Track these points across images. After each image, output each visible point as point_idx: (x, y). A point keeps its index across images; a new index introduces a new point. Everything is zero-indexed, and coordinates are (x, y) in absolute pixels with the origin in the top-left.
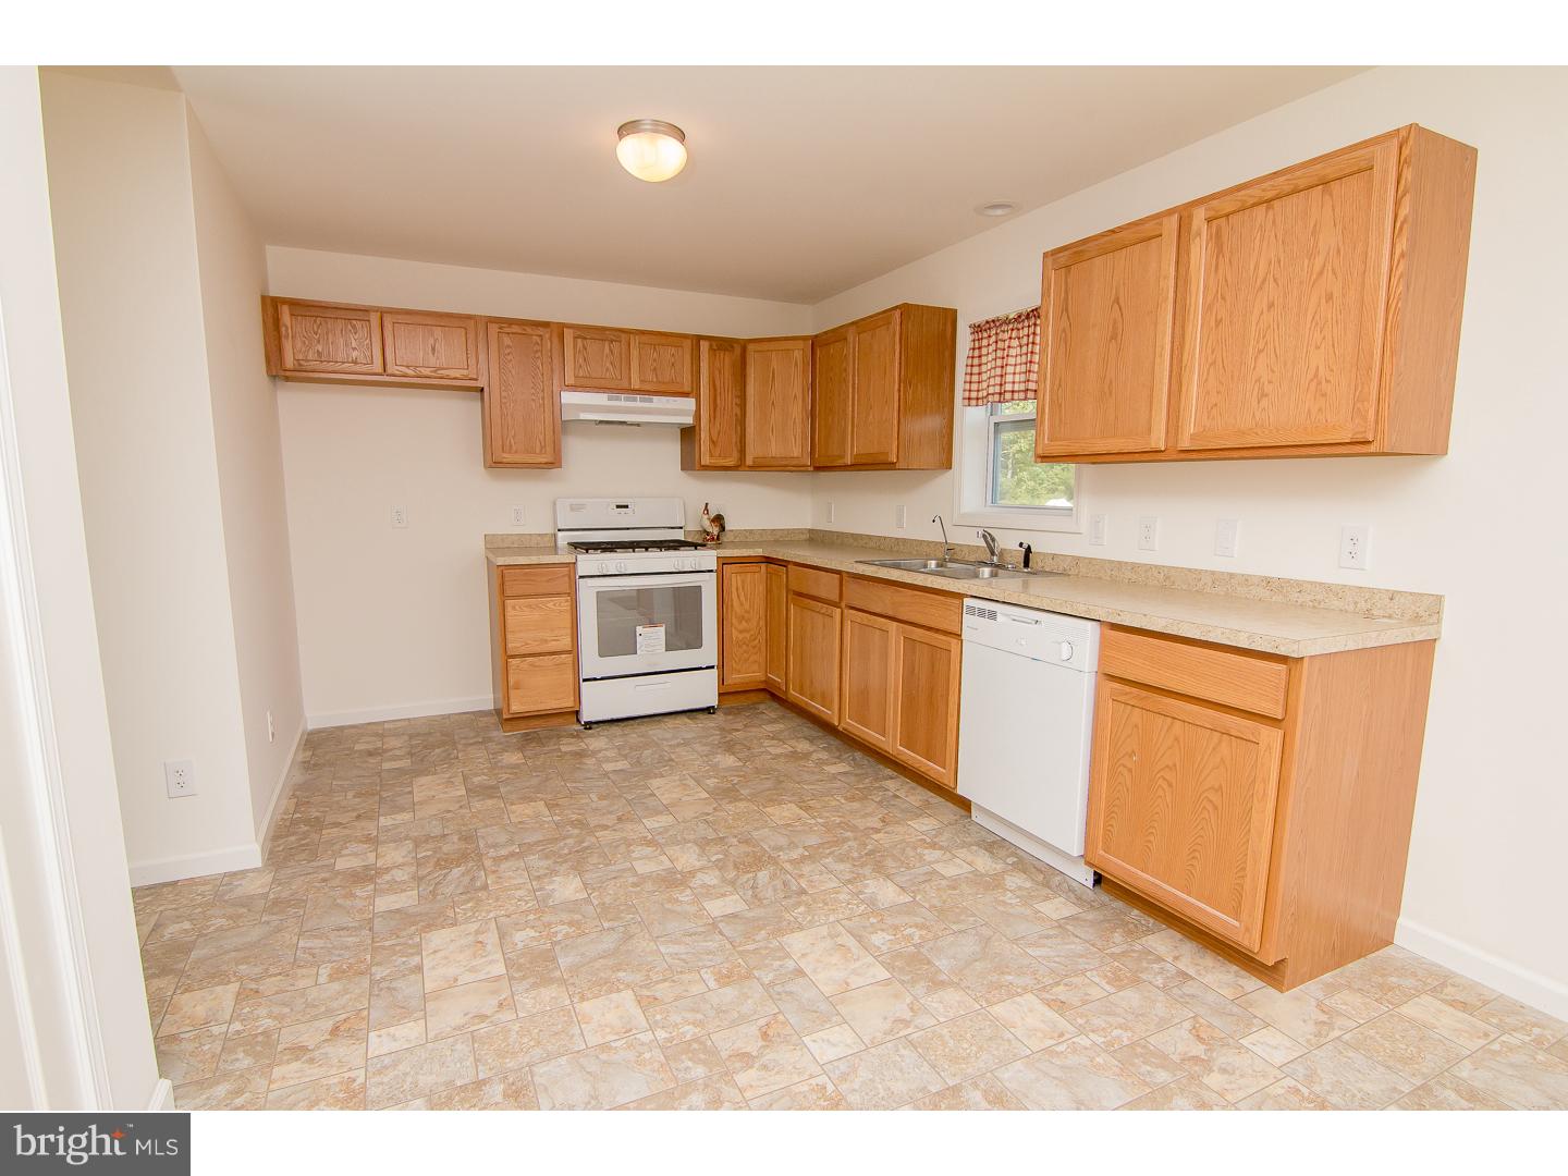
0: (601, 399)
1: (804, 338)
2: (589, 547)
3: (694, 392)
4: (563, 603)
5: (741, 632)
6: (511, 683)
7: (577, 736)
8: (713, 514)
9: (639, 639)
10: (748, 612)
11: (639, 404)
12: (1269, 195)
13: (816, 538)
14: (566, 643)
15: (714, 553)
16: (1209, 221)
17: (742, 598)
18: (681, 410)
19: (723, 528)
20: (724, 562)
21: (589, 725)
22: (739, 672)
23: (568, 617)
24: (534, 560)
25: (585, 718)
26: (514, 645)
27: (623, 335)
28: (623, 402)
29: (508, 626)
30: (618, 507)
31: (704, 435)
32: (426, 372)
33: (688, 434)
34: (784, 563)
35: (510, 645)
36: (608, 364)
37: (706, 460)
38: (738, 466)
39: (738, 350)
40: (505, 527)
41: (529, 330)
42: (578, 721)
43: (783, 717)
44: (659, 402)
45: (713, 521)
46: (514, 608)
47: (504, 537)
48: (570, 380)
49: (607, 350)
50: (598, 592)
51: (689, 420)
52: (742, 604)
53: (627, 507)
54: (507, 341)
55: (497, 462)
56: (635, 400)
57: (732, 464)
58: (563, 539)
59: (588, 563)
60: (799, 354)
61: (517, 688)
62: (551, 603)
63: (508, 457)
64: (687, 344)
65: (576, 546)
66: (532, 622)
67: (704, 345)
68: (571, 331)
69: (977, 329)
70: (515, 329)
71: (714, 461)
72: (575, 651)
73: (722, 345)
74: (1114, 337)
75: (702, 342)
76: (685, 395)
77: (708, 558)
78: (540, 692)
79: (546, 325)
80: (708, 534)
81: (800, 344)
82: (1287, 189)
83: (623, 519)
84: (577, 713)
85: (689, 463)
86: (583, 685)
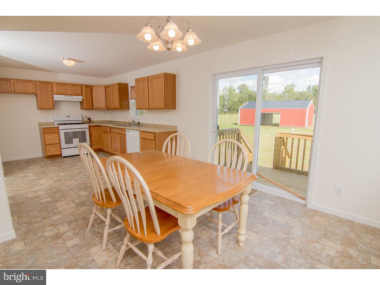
0: (62, 96)
1: (103, 86)
2: (61, 124)
3: (82, 95)
4: (57, 135)
5: (95, 139)
6: (47, 149)
7: (62, 159)
8: (88, 118)
9: (73, 141)
10: (95, 135)
11: (70, 97)
12: (155, 77)
13: (109, 122)
14: (58, 142)
15: (88, 125)
16: (150, 79)
17: (94, 133)
18: (80, 98)
19: (90, 120)
20: (90, 127)
21: (64, 157)
22: (95, 147)
23: (58, 137)
24: (50, 127)
25: (63, 156)
26: (47, 143)
27: (66, 84)
28: (67, 97)
29: (46, 139)
30: (67, 117)
31: (85, 103)
32: (24, 91)
33: (82, 103)
34: (101, 126)
35: (46, 143)
36: (63, 90)
37: (85, 108)
38: (92, 108)
39: (91, 87)
40: (43, 121)
41: (46, 83)
42: (62, 157)
43: (104, 154)
44: (75, 97)
45: (88, 119)
46: (47, 136)
47: (42, 123)
48: (55, 92)
49: (63, 87)
50: (64, 132)
51: (81, 100)
52: (94, 134)
53: (69, 116)
54: (41, 85)
55: (40, 108)
56: (70, 96)
57: (91, 108)
58: (56, 123)
59: (61, 127)
60: (103, 89)
61: (48, 151)
62: (55, 135)
63: (43, 107)
64: (80, 86)
65: (59, 124)
66: (50, 138)
67: (83, 87)
68: (55, 83)
69: (131, 87)
70: (43, 83)
71: (87, 108)
72: (60, 143)
73: (87, 86)
74: (143, 93)
75: (83, 86)
76: (80, 95)
77: (87, 126)
78: (53, 151)
79: (50, 82)
80: (87, 121)
81: (103, 87)
82: (157, 77)
83: (68, 119)
84: (61, 155)
85: (82, 108)
86: (62, 149)
